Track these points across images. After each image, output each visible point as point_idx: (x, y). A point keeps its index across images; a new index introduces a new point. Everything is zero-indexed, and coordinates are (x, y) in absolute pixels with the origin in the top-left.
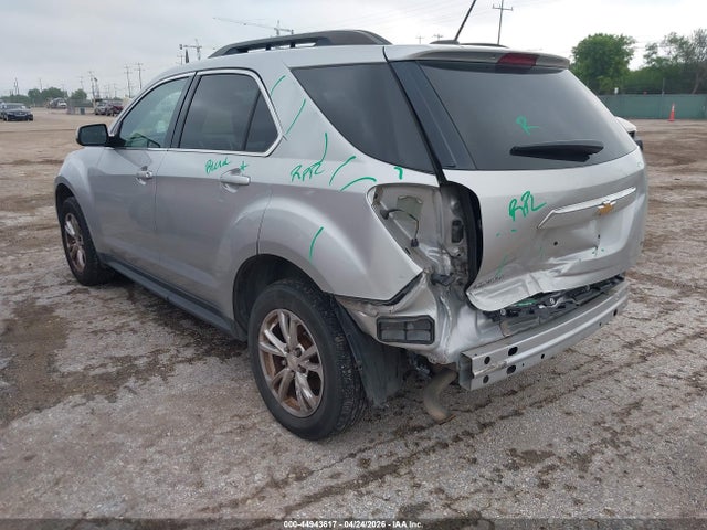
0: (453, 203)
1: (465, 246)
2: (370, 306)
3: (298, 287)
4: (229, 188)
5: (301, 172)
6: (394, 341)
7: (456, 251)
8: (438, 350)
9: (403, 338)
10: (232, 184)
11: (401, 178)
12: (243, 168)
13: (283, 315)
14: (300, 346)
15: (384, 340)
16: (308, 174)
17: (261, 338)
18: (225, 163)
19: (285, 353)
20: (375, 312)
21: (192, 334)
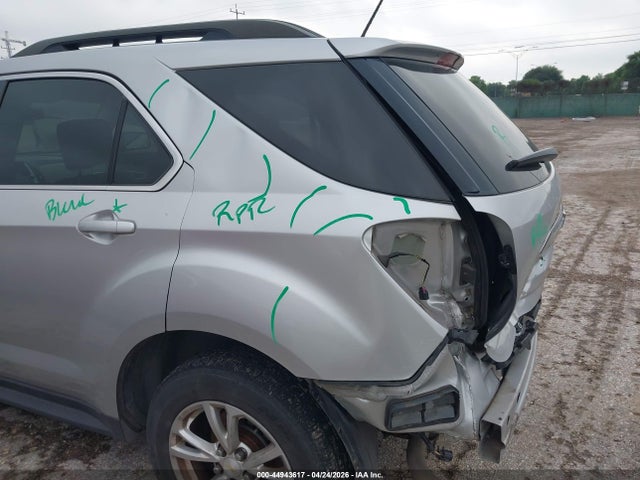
0: (462, 237)
1: (472, 287)
2: (375, 388)
3: (236, 369)
4: (96, 239)
5: (232, 210)
6: (407, 427)
7: (463, 294)
8: (463, 425)
9: (420, 421)
10: (101, 233)
11: (408, 212)
12: (117, 208)
13: (212, 409)
14: (242, 445)
15: (395, 429)
16: (246, 214)
17: (172, 440)
18: (81, 203)
19: (217, 458)
20: (382, 396)
21: (25, 430)
